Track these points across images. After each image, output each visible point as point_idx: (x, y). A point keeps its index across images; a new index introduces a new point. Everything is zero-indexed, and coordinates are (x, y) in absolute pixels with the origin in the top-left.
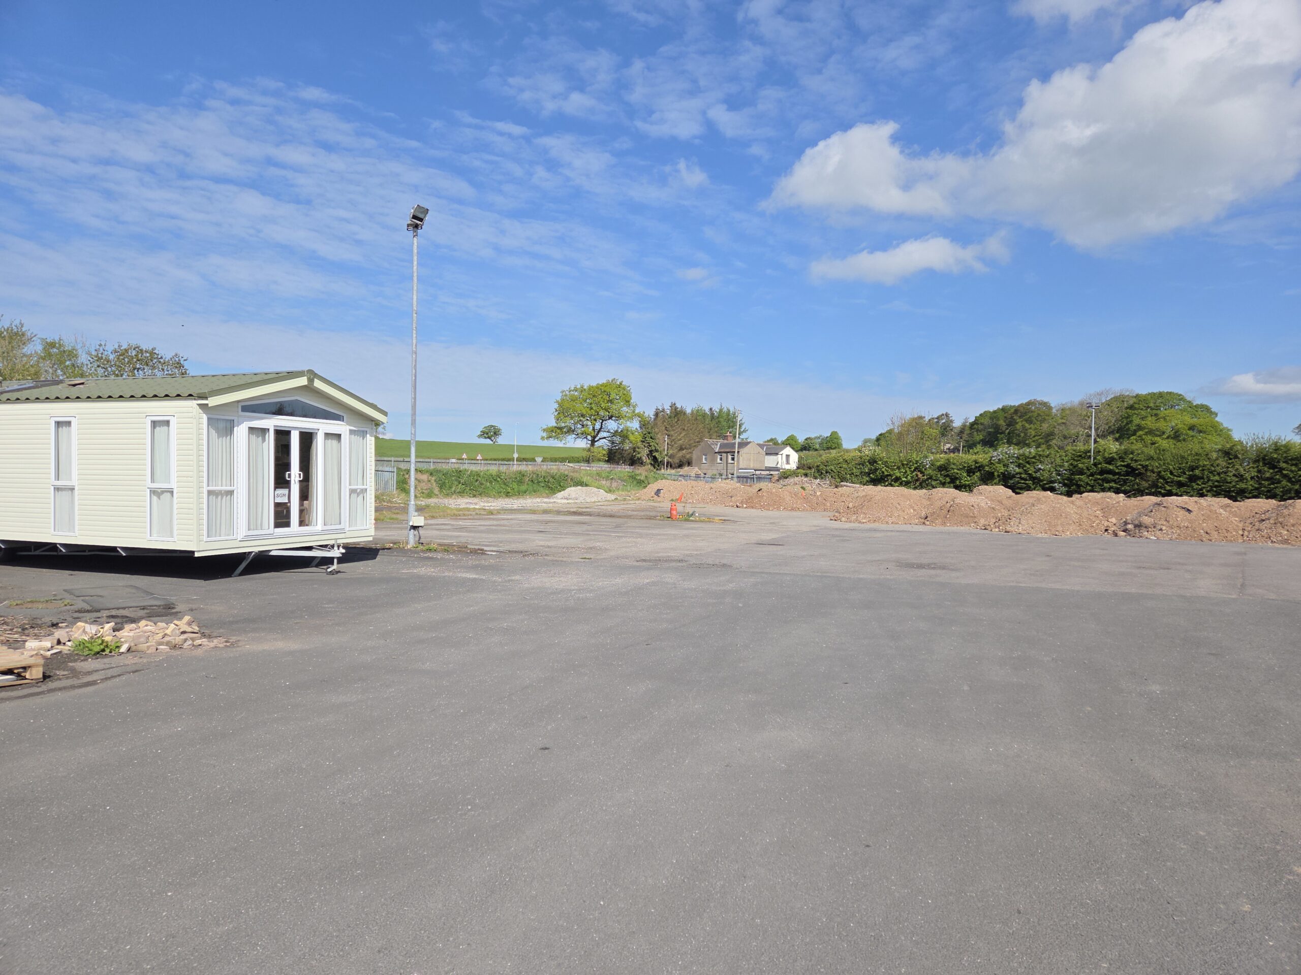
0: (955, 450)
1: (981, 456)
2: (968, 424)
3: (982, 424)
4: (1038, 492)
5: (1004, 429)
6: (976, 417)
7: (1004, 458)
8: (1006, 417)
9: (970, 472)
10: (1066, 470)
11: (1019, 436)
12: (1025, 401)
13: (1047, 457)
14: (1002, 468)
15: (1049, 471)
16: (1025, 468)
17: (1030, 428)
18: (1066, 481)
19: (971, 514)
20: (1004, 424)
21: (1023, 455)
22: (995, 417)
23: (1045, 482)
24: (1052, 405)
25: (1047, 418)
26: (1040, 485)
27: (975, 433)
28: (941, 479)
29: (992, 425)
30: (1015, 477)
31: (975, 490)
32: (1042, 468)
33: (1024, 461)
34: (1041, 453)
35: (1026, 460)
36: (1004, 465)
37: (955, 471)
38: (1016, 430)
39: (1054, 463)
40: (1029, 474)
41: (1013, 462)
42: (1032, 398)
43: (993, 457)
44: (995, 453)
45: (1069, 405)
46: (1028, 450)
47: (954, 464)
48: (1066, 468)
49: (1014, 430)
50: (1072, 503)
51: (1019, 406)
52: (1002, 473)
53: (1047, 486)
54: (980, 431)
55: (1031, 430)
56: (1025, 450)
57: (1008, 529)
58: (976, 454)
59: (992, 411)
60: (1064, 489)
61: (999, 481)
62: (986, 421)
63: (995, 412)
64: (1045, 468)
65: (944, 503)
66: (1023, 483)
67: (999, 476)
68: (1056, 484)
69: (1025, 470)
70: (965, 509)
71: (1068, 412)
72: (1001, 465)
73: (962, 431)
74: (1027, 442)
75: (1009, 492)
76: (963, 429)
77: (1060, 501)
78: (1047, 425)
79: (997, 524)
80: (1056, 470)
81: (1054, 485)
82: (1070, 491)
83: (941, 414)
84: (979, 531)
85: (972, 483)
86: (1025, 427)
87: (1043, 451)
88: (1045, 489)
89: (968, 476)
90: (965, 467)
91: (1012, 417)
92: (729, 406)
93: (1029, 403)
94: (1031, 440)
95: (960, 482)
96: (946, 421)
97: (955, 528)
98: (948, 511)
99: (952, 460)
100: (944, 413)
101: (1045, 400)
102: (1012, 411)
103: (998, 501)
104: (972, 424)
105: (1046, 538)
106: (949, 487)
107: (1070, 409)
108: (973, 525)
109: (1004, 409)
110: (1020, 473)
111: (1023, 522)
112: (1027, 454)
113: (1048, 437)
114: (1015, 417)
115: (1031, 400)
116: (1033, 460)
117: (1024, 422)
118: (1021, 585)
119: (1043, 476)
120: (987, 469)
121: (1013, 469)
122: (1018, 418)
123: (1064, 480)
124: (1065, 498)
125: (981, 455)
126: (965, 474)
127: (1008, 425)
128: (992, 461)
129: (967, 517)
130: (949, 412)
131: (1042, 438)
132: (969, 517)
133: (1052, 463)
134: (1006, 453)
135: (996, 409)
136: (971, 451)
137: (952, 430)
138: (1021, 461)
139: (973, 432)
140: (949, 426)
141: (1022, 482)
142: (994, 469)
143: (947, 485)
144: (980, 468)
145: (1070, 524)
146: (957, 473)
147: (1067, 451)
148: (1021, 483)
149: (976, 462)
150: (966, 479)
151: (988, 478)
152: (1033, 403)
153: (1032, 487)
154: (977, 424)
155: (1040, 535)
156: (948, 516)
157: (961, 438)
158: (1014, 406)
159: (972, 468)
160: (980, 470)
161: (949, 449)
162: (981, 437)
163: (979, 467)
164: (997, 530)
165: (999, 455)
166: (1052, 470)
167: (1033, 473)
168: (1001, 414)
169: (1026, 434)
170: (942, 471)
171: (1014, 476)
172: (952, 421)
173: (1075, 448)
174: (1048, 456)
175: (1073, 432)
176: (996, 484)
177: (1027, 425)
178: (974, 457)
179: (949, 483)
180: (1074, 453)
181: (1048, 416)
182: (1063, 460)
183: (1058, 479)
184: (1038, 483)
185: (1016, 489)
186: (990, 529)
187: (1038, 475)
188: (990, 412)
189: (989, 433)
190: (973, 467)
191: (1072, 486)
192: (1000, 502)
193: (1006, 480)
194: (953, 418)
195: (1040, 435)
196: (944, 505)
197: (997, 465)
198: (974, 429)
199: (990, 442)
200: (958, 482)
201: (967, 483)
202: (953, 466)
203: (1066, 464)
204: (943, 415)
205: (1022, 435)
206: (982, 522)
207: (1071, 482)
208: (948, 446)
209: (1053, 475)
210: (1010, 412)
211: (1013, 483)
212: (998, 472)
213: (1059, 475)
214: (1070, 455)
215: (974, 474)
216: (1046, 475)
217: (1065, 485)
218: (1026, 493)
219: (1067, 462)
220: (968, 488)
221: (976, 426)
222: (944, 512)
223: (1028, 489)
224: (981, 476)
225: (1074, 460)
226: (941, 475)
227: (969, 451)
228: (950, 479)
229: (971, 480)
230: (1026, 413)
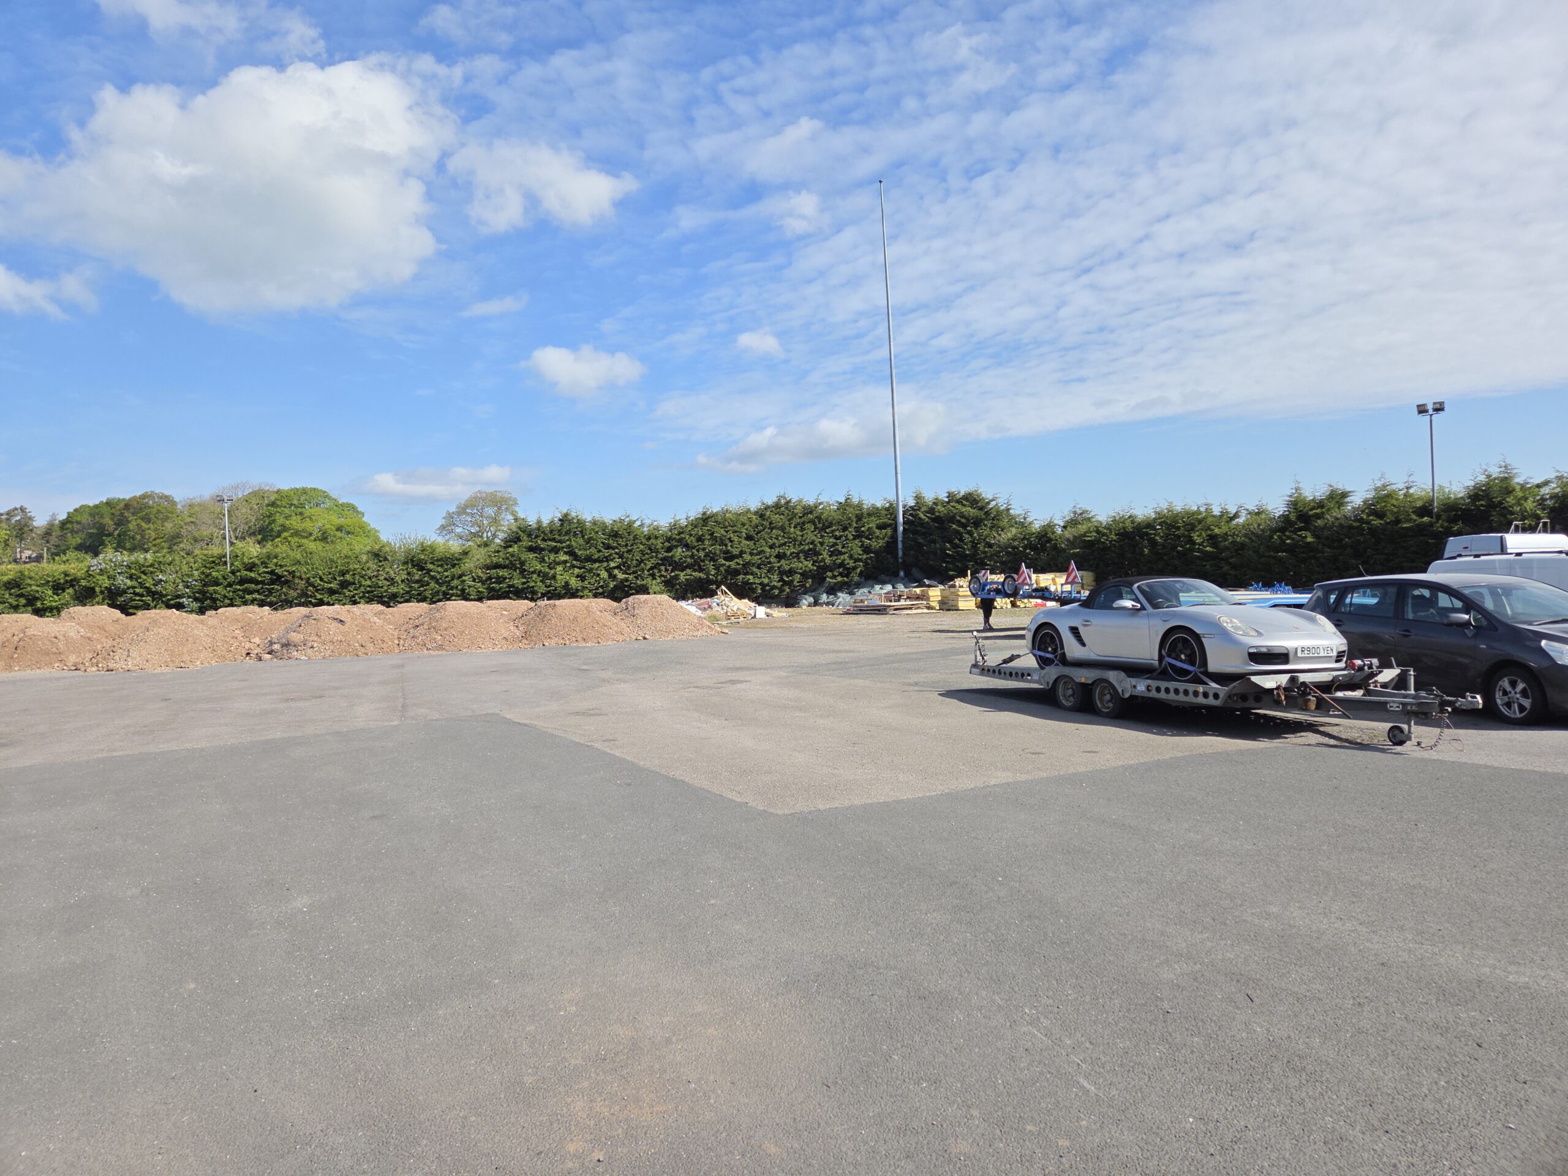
0: (39, 559)
1: (72, 565)
2: (57, 522)
3: (78, 523)
4: (157, 611)
5: (111, 529)
6: (68, 513)
7: (108, 567)
8: (113, 514)
9: (58, 588)
10: (196, 581)
11: (133, 538)
12: (138, 494)
13: (169, 565)
14: (106, 581)
15: (174, 583)
16: (139, 580)
17: (149, 529)
18: (197, 595)
19: (54, 650)
20: (111, 522)
21: (137, 562)
22: (98, 514)
23: (169, 597)
24: (177, 499)
25: (170, 515)
26: (163, 602)
27: (69, 535)
28: (10, 600)
29: (94, 524)
30: (126, 593)
31: (63, 614)
32: (164, 579)
33: (137, 572)
34: (161, 560)
35: (140, 569)
36: (108, 578)
37: (34, 588)
38: (130, 531)
39: (179, 573)
40: (146, 587)
41: (122, 572)
42: (148, 490)
43: (92, 566)
44: (95, 561)
45: (198, 500)
46: (142, 556)
47: (31, 578)
48: (197, 577)
49: (125, 532)
50: (202, 622)
51: (130, 500)
52: (106, 587)
53: (172, 602)
54: (77, 533)
55: (150, 531)
56: (138, 556)
57: (111, 665)
58: (64, 562)
59: (91, 505)
60: (196, 605)
61: (104, 599)
62: (85, 519)
63: (96, 507)
64: (168, 581)
65: (10, 636)
66: (138, 600)
67: (102, 592)
68: (184, 599)
69: (140, 583)
70: (43, 644)
71: (197, 508)
72: (105, 577)
73: (47, 533)
74: (146, 546)
75: (117, 613)
76: (50, 529)
77: (185, 621)
78: (171, 525)
79: (94, 661)
80: (183, 581)
81: (181, 601)
82: (203, 607)
83: (11, 507)
84: (66, 673)
85: (62, 604)
86: (141, 527)
87: (164, 556)
88: (169, 607)
89: (54, 594)
90: (49, 581)
91: (122, 514)
93: (144, 496)
94: (150, 544)
95: (42, 604)
96: (22, 518)
97: (28, 673)
98: (16, 649)
99: (26, 573)
100: (18, 506)
101: (167, 493)
102: (122, 505)
103: (99, 627)
104: (63, 524)
105: (167, 673)
106: (26, 612)
107: (200, 505)
108: (57, 665)
109: (109, 504)
110: (134, 587)
111: (133, 654)
112: (142, 561)
113: (174, 539)
114: (126, 514)
115: (147, 492)
116: (151, 569)
117: (139, 521)
119: (166, 589)
120: (83, 583)
121: (123, 581)
122: (130, 515)
123: (194, 593)
124: (194, 616)
125: (76, 565)
126: (50, 592)
127: (118, 524)
128: (90, 573)
129: (48, 654)
130: (25, 506)
131: (165, 542)
132: (51, 654)
133: (177, 572)
134: (111, 560)
135: (97, 503)
136: (57, 558)
137: (31, 530)
138: (133, 571)
139: (66, 534)
140: (25, 525)
141: (137, 598)
142: (94, 582)
143: (22, 609)
144: (73, 582)
145: (200, 651)
146: (37, 591)
147: (196, 556)
148: (135, 600)
149: (66, 574)
150: (50, 598)
151: (85, 596)
152: (150, 496)
153: (152, 605)
154: (72, 522)
155: (158, 670)
156: (16, 656)
157: (48, 542)
158: (124, 500)
159: (60, 584)
160: (72, 586)
161: (30, 557)
162: (79, 541)
163: (71, 580)
164: (94, 669)
165: (100, 564)
166: (178, 581)
167: (152, 587)
168: (106, 510)
169: (143, 537)
170: (12, 588)
171: (124, 592)
172: (30, 518)
173: (206, 552)
174: (171, 563)
175: (205, 533)
176: (98, 603)
177: (143, 524)
178: (63, 568)
179: (24, 606)
180: (205, 558)
181: (172, 513)
182: (191, 567)
183: (187, 593)
184: (160, 599)
185: (125, 610)
186: (83, 669)
187: (159, 588)
188: (89, 507)
189: (91, 535)
190: (62, 581)
191: (206, 600)
192: (102, 628)
193: (117, 599)
194: (32, 514)
195: (162, 538)
196: (8, 640)
197: (98, 577)
198: (67, 529)
199: (93, 547)
200: (39, 604)
201: (54, 604)
202: (29, 581)
203: (196, 573)
204: (16, 509)
205: (138, 537)
206: (72, 659)
207: (203, 595)
208: (27, 553)
209: (180, 587)
210: (118, 507)
211: (124, 601)
212: (101, 587)
213: (188, 587)
214: (200, 561)
215: (64, 590)
216: (170, 588)
217: (196, 599)
218: (140, 613)
219: (196, 570)
220: (55, 611)
221: (69, 526)
222: (10, 649)
223: (147, 607)
224: (75, 594)
225: (205, 567)
226: (10, 594)
227: (54, 559)
228: (26, 599)
229: (60, 600)
230: (141, 509)
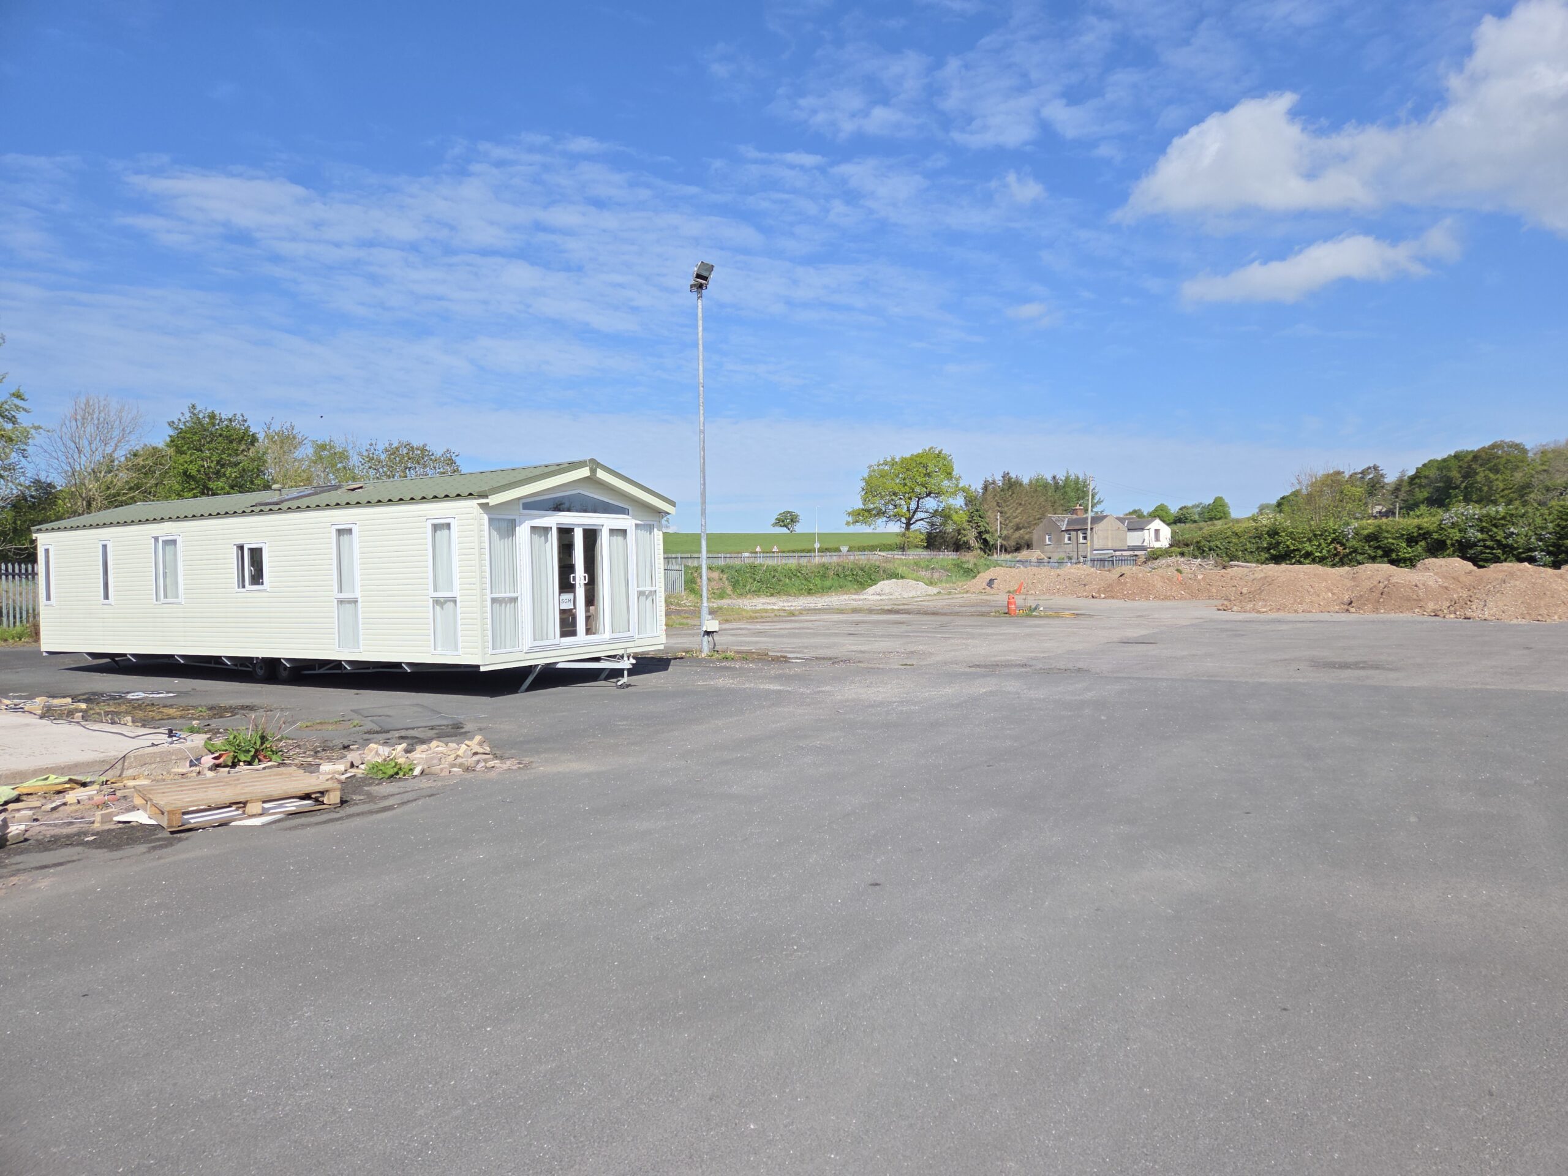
0: (1390, 513)
2: (1406, 478)
3: (1426, 477)
4: (1510, 564)
5: (1458, 482)
6: (1417, 469)
7: (1459, 520)
8: (1460, 467)
9: (1411, 541)
10: (1550, 534)
11: (1480, 490)
12: (1487, 444)
13: (1522, 517)
14: (1457, 534)
15: (1526, 536)
16: (1490, 533)
17: (1497, 480)
18: (1551, 548)
19: (1415, 597)
20: (1458, 475)
21: (1488, 515)
22: (1445, 468)
23: (1520, 550)
24: (1528, 447)
25: (1520, 464)
26: (1513, 555)
27: (1417, 489)
28: (1369, 552)
29: (1442, 478)
30: (1477, 546)
31: (1419, 565)
32: (1516, 531)
33: (1488, 524)
34: (1513, 512)
35: (1491, 522)
36: (1460, 530)
37: (1390, 540)
38: (1477, 483)
39: (1532, 525)
40: (1497, 540)
41: (1473, 526)
42: (1497, 439)
43: (1444, 520)
44: (1447, 515)
45: (1552, 446)
46: (1494, 509)
47: (1387, 532)
48: (1551, 530)
49: (1472, 484)
50: (1561, 577)
51: (1479, 451)
52: (1457, 540)
53: (1523, 555)
54: (1424, 487)
55: (1498, 482)
56: (1490, 509)
57: (1469, 613)
58: (1418, 516)
59: (1439, 459)
60: (1549, 559)
61: (1454, 552)
62: (1433, 473)
63: (1444, 460)
64: (1520, 533)
65: (1375, 583)
66: (1488, 553)
67: (1453, 545)
68: (1537, 553)
69: (1491, 536)
70: (1405, 591)
71: (1550, 455)
72: (1456, 530)
73: (1397, 489)
74: (1493, 498)
75: (1469, 565)
76: (1399, 485)
77: (1543, 575)
78: (1521, 474)
79: (1452, 609)
80: (1536, 534)
81: (1533, 554)
82: (1557, 561)
83: (1365, 466)
84: (1426, 618)
85: (1415, 556)
86: (1489, 478)
87: (1517, 509)
88: (1520, 560)
89: (1408, 546)
90: (1403, 535)
91: (1469, 467)
92: (1077, 471)
93: (1494, 446)
94: (1498, 496)
95: (1397, 555)
96: (1375, 476)
97: (1392, 616)
98: (1382, 594)
99: (1384, 527)
100: (1372, 465)
101: (1517, 441)
102: (1470, 457)
103: (1453, 578)
104: (1412, 479)
105: (1525, 625)
106: (1382, 562)
107: (1553, 451)
108: (1417, 610)
109: (1457, 457)
110: (1484, 540)
111: (1490, 604)
112: (1493, 514)
113: (1524, 490)
114: (1473, 466)
115: (1496, 442)
116: (1503, 522)
117: (1487, 472)
118: (1488, 687)
119: (1518, 542)
120: (1435, 536)
121: (1473, 534)
122: (1478, 466)
123: (1547, 546)
124: (1550, 571)
125: (1427, 519)
126: (1404, 545)
127: (1465, 477)
128: (1442, 526)
129: (1408, 600)
130: (1378, 464)
131: (1514, 492)
132: (1412, 600)
133: (1530, 525)
134: (1462, 514)
135: (1445, 456)
136: (1411, 513)
137: (1383, 487)
138: (1484, 524)
139: (1414, 489)
140: (1378, 482)
141: (1488, 551)
142: (1445, 535)
143: (1379, 560)
144: (1425, 535)
145: (1558, 606)
146: (1393, 544)
147: (1551, 507)
148: (1485, 553)
149: (1419, 528)
150: (1405, 551)
151: (1437, 548)
152: (1499, 445)
153: (1502, 558)
154: (1419, 477)
155: (1515, 621)
156: (1381, 600)
157: (1397, 497)
158: (1472, 452)
159: (1413, 536)
160: (1425, 539)
161: (1380, 512)
162: (1426, 495)
163: (1424, 534)
164: (1452, 616)
165: (1452, 518)
166: (1530, 533)
167: (1503, 540)
168: (1454, 464)
169: (1490, 488)
170: (1371, 541)
171: (1475, 545)
172: (1382, 476)
173: (1562, 503)
174: (1524, 515)
175: (1559, 481)
176: (1449, 556)
177: (1491, 475)
178: (1416, 521)
179: (1381, 557)
180: (1561, 509)
181: (1522, 462)
182: (1545, 519)
183: (1540, 546)
184: (1511, 552)
185: (1478, 561)
186: (1442, 616)
187: (1510, 541)
188: (1437, 461)
189: (1438, 489)
190: (1415, 534)
191: (1560, 554)
192: (1456, 579)
193: (1464, 550)
194: (1384, 472)
195: (1511, 489)
196: (1375, 586)
197: (1449, 530)
198: (1416, 484)
199: (1440, 499)
200: (1394, 556)
201: (1407, 555)
202: (1386, 535)
203: (1550, 525)
204: (1369, 468)
205: (1485, 489)
206: (1431, 606)
207: (1558, 549)
208: (1378, 508)
209: (1532, 540)
210: (1466, 460)
211: (1474, 554)
212: (1452, 539)
213: (1541, 540)
214: (1555, 512)
215: (1417, 543)
216: (1522, 541)
217: (1549, 553)
218: (1493, 566)
219: (1551, 522)
220: (1410, 562)
221: (1417, 481)
222: (1376, 595)
223: (1497, 560)
224: (1427, 547)
225: (1561, 519)
226: (1370, 546)
227: (1408, 514)
228: (1383, 551)
229: (1413, 552)
230: (1489, 460)
